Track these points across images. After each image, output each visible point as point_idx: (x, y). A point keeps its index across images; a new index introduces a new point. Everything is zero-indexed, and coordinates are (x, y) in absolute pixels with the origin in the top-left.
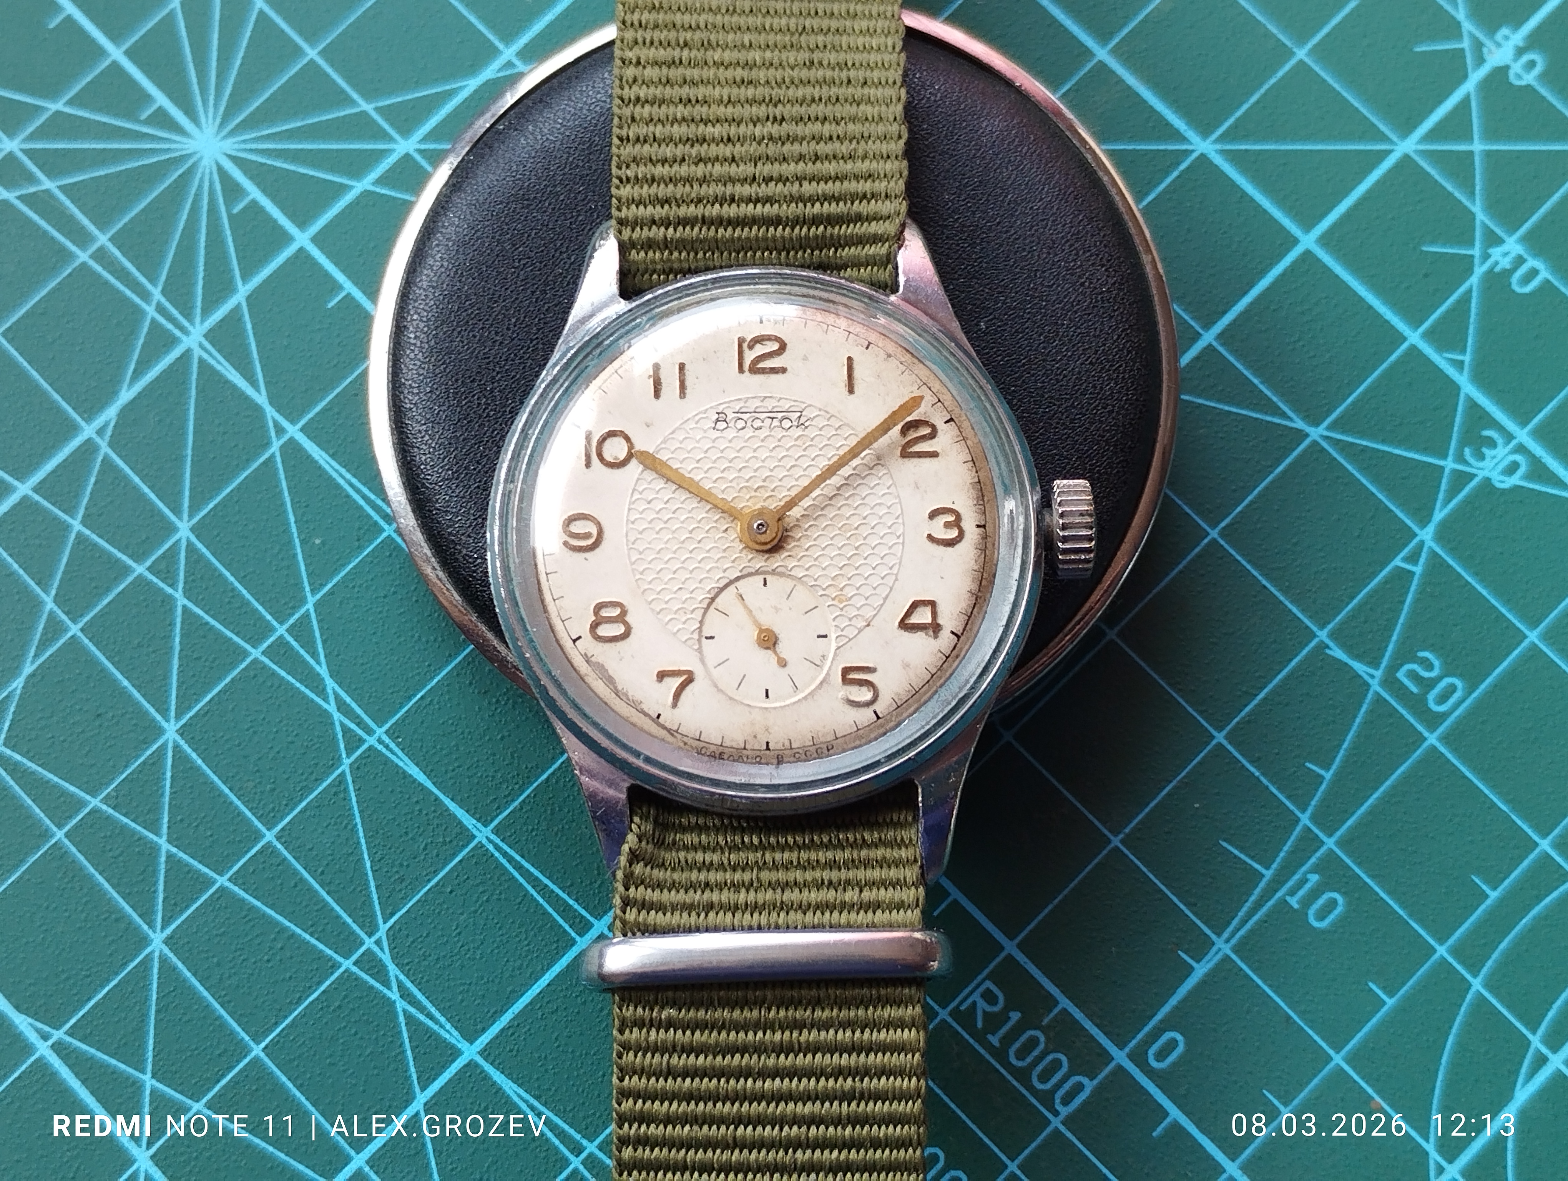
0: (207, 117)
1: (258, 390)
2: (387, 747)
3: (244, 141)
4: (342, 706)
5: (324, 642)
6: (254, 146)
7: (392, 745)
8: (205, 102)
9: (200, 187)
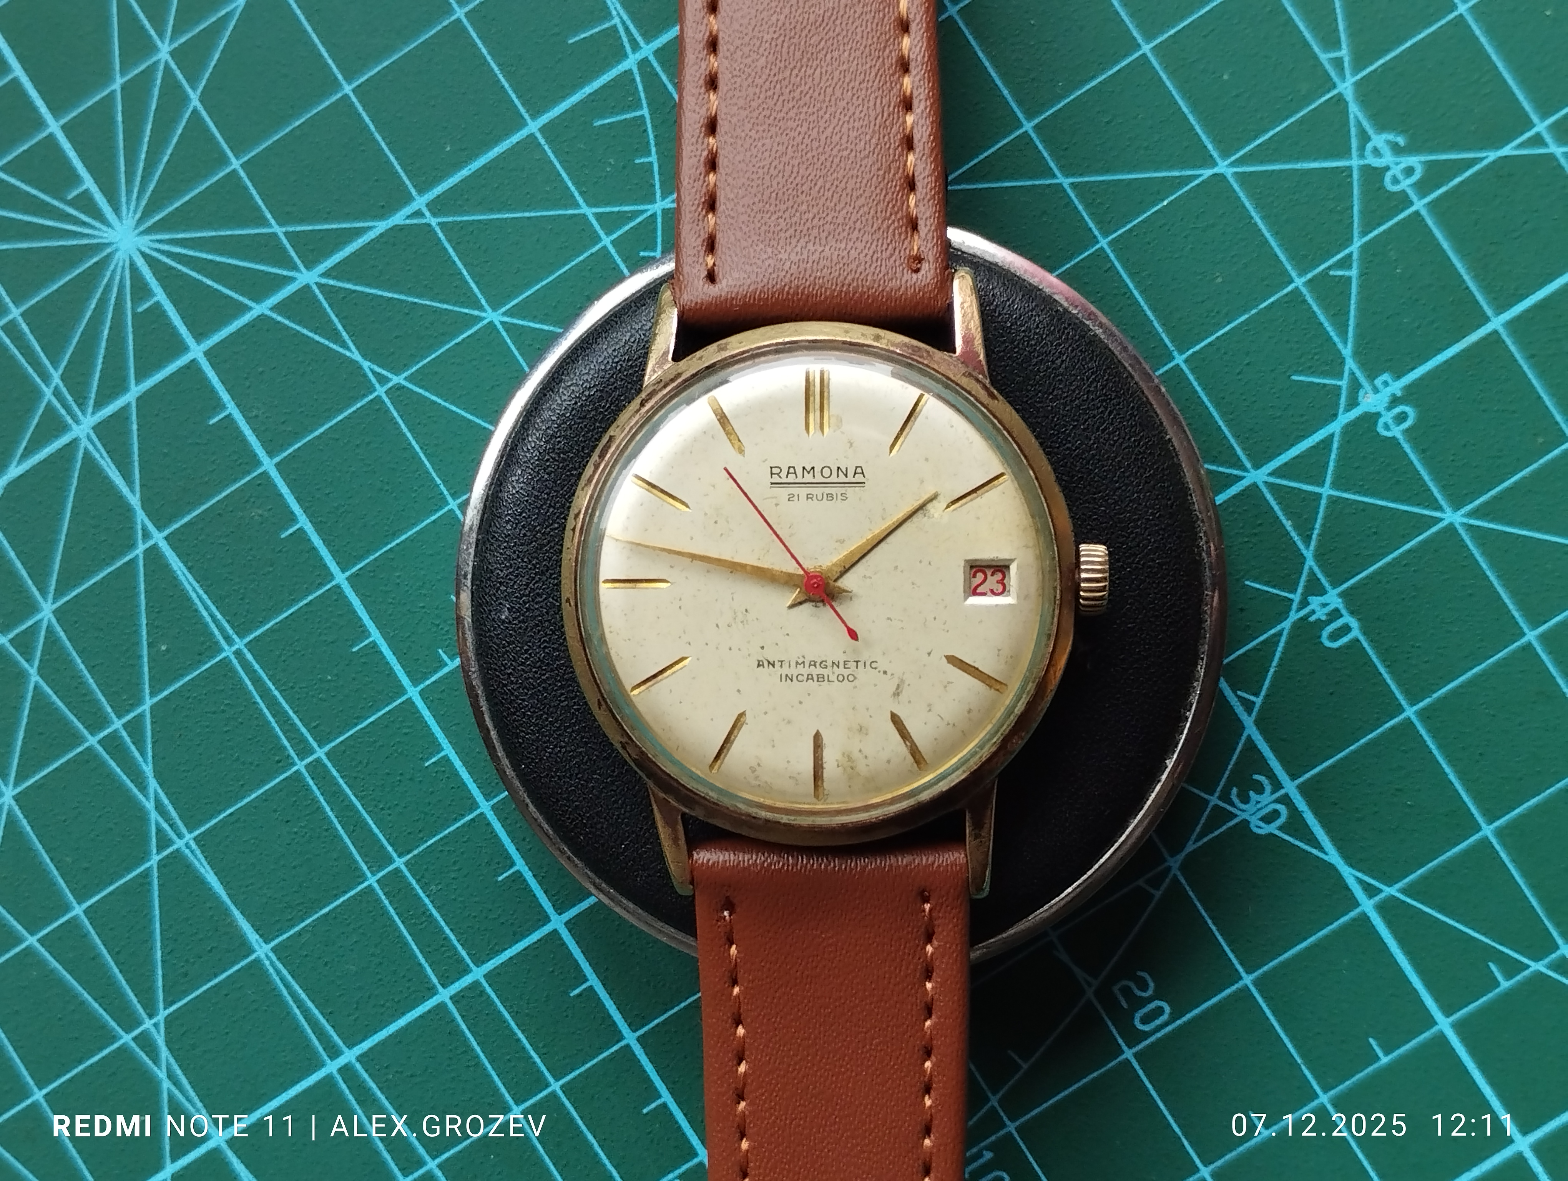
0: (128, 209)
1: (132, 491)
2: (192, 852)
3: (160, 241)
4: (159, 807)
5: (154, 743)
6: (166, 247)
7: (198, 852)
8: (129, 192)
9: (111, 278)
